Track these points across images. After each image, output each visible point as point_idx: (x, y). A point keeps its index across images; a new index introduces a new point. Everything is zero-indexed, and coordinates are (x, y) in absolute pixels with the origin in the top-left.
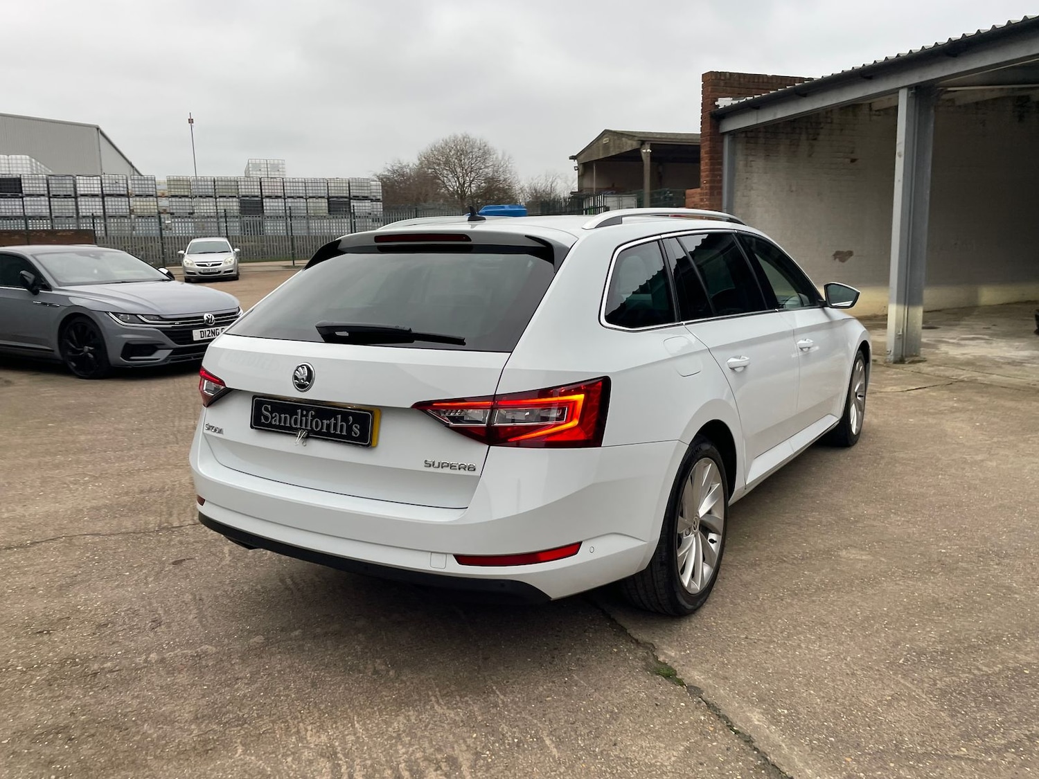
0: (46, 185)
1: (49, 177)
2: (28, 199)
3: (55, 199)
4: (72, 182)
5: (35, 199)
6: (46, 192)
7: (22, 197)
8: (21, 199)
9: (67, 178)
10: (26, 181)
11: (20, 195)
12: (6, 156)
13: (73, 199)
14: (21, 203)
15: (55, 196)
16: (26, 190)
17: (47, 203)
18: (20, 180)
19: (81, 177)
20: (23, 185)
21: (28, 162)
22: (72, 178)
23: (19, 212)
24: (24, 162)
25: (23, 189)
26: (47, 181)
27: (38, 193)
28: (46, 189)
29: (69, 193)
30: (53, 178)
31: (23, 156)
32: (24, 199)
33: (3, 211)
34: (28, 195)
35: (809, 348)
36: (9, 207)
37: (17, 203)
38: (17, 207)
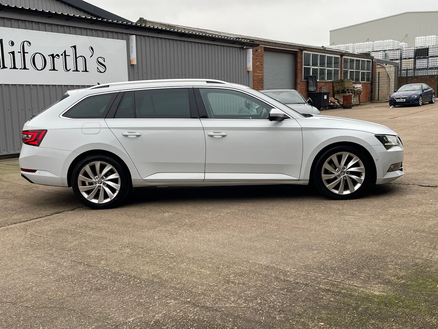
2: (431, 58)
5: (434, 58)
7: (428, 58)
8: (427, 59)
10: (431, 49)
11: (427, 57)
12: (424, 37)
14: (427, 61)
16: (430, 54)
18: (428, 48)
20: (429, 51)
21: (435, 39)
23: (425, 66)
24: (433, 39)
25: (429, 53)
27: (436, 55)
31: (433, 36)
32: (429, 59)
33: (418, 66)
34: (431, 57)
35: (224, 136)
36: (421, 63)
37: (425, 61)
38: (425, 63)
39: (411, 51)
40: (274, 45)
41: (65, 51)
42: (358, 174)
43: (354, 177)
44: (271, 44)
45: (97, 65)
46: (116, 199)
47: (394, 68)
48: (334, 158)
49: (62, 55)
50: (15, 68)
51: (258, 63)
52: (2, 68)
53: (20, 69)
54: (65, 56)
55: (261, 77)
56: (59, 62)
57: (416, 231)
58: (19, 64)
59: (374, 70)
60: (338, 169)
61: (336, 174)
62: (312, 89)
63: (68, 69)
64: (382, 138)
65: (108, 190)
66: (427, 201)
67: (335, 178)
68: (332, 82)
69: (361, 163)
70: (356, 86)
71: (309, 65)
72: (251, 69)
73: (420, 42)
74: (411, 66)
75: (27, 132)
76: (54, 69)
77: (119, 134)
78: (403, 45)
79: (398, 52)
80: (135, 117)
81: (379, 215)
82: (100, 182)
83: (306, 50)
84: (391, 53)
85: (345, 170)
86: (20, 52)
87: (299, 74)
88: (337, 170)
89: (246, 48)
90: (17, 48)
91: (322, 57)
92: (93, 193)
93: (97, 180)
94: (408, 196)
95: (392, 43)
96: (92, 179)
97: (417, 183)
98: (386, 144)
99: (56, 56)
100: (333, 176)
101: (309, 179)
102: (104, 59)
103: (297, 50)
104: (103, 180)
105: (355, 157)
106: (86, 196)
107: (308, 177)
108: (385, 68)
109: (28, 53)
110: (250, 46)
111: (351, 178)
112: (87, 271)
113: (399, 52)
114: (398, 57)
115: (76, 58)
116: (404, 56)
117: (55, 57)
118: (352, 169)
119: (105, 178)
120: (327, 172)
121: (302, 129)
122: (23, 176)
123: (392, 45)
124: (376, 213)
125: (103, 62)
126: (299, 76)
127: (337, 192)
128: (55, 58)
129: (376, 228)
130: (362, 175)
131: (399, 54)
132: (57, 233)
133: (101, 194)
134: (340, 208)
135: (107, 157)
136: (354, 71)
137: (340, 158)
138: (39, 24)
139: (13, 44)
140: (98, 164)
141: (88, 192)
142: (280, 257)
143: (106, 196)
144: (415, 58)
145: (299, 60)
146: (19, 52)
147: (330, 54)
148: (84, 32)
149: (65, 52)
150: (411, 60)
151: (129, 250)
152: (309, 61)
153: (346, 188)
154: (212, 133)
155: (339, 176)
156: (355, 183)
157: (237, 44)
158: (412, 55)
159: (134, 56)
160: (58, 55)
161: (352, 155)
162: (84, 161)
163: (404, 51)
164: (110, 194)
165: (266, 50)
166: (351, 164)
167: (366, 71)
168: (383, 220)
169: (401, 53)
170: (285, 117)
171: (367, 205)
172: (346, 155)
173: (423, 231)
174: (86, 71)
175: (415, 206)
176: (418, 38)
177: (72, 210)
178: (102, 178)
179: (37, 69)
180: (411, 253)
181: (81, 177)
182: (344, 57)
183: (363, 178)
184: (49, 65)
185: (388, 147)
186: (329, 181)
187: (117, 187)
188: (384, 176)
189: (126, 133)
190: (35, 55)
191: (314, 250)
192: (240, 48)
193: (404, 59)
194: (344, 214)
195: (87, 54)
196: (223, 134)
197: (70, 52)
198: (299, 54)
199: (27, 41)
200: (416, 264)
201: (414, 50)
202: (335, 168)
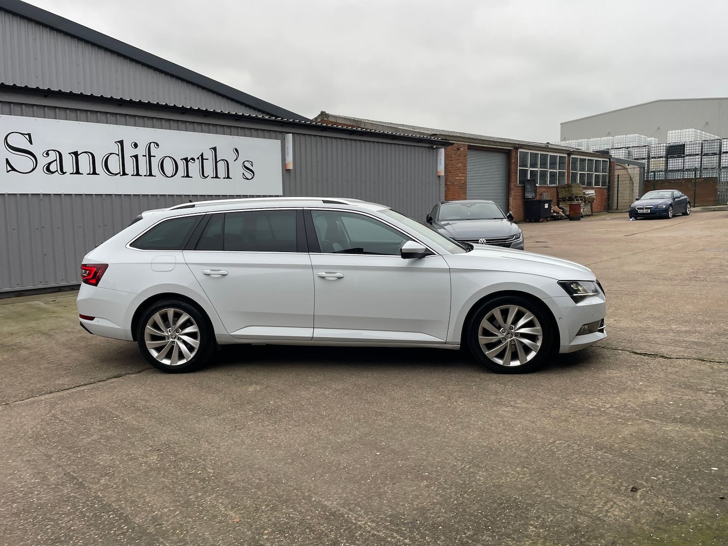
0: (700, 148)
1: (704, 142)
2: (687, 158)
3: (705, 157)
4: (718, 144)
5: (692, 157)
6: (700, 152)
7: (684, 157)
8: (683, 158)
9: (715, 141)
10: (688, 146)
11: (683, 155)
12: (680, 131)
13: (718, 156)
14: (683, 161)
15: (707, 155)
16: (687, 152)
17: (700, 160)
18: (684, 145)
19: (725, 140)
20: (685, 149)
21: (693, 133)
22: (719, 141)
23: (680, 167)
24: (690, 133)
25: (685, 151)
26: (702, 144)
27: (695, 153)
28: (700, 150)
29: (715, 152)
30: (706, 142)
31: (691, 130)
33: (671, 166)
34: (687, 155)
35: (339, 278)
36: (675, 163)
37: (680, 161)
38: (680, 164)
39: (662, 148)
40: (481, 142)
41: (202, 153)
42: (533, 338)
43: (526, 341)
44: (477, 141)
45: (242, 170)
46: (194, 360)
47: (638, 169)
48: (496, 312)
49: (198, 158)
50: (138, 174)
51: (460, 164)
52: (122, 175)
53: (144, 176)
54: (203, 159)
55: (463, 182)
56: (194, 168)
57: (599, 447)
58: (143, 170)
59: (612, 172)
60: (502, 329)
61: (500, 336)
62: (529, 195)
63: (206, 176)
64: (568, 286)
65: (183, 347)
66: (634, 384)
67: (499, 342)
68: (557, 187)
69: (537, 322)
70: (587, 193)
71: (526, 166)
72: (442, 174)
73: (674, 137)
74: (662, 167)
75: (84, 267)
76: (188, 176)
77: (199, 272)
78: (653, 141)
79: (644, 150)
80: (223, 249)
81: (553, 407)
82: (174, 337)
83: (522, 148)
84: (636, 150)
85: (513, 331)
86: (146, 156)
87: (513, 177)
88: (501, 331)
89: (436, 148)
90: (141, 151)
91: (544, 157)
92: (165, 351)
93: (170, 334)
94: (608, 372)
95: (637, 138)
96: (163, 332)
97: (629, 348)
98: (574, 295)
99: (190, 159)
100: (494, 339)
101: (460, 341)
102: (252, 162)
103: (511, 148)
104: (177, 334)
105: (528, 313)
106: (155, 354)
107: (458, 339)
108: (627, 169)
109: (155, 156)
110: (442, 145)
111: (521, 343)
112: (70, 497)
113: (647, 149)
114: (645, 155)
115: (216, 162)
116: (652, 155)
117: (189, 161)
118: (523, 331)
119: (180, 331)
120: (486, 333)
121: (450, 270)
122: (81, 324)
123: (637, 140)
124: (549, 404)
125: (250, 167)
126: (513, 180)
127: (500, 362)
128: (189, 163)
129: (539, 437)
130: (538, 339)
131: (647, 152)
132: (87, 415)
133: (175, 353)
134: (499, 390)
135: (183, 303)
136: (586, 173)
137: (505, 313)
138: (170, 122)
139: (136, 145)
140: (171, 312)
141: (158, 349)
142: (363, 492)
143: (181, 356)
144: (667, 157)
145: (513, 161)
146: (143, 156)
147: (554, 152)
148: (227, 130)
149: (202, 155)
150: (661, 159)
151: (155, 457)
152: (527, 161)
153: (515, 357)
154: (323, 274)
155: (504, 340)
156: (527, 350)
157: (425, 143)
158: (663, 153)
159: (290, 159)
160: (193, 159)
161: (523, 309)
162: (153, 307)
163: (653, 149)
164: (186, 353)
165: (470, 148)
166: (522, 322)
167: (601, 174)
168: (555, 419)
169: (648, 151)
170: (428, 253)
171: (542, 386)
172: (514, 310)
173: (610, 449)
174: (228, 177)
175: (614, 393)
176: (671, 132)
177: (139, 372)
178: (177, 331)
179: (165, 175)
180: (575, 499)
181: (149, 329)
182: (572, 156)
183: (539, 344)
184: (181, 171)
185: (577, 300)
186: (490, 346)
187: (196, 344)
188: (572, 341)
189: (208, 271)
190: (164, 159)
191: (424, 478)
192: (428, 148)
193: (652, 158)
194: (500, 403)
195: (231, 157)
196: (339, 274)
197: (209, 155)
198: (514, 154)
199: (154, 143)
200: (576, 530)
201: (666, 147)
202: (499, 328)
